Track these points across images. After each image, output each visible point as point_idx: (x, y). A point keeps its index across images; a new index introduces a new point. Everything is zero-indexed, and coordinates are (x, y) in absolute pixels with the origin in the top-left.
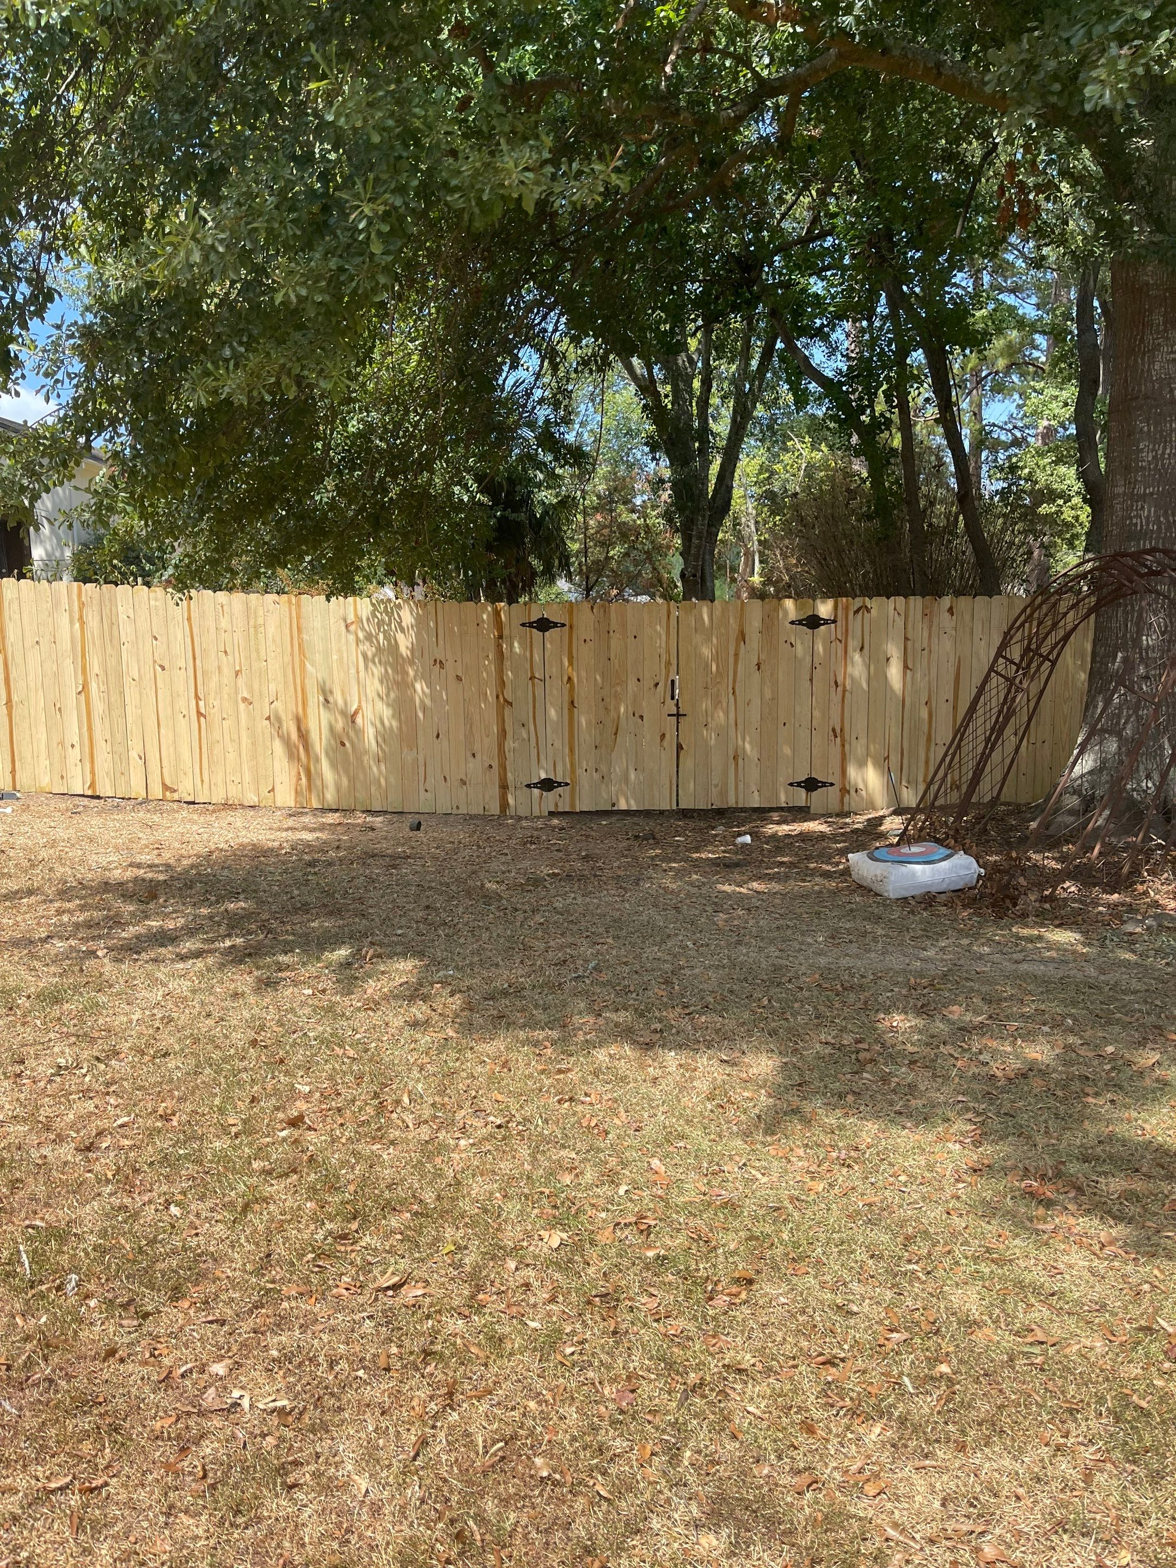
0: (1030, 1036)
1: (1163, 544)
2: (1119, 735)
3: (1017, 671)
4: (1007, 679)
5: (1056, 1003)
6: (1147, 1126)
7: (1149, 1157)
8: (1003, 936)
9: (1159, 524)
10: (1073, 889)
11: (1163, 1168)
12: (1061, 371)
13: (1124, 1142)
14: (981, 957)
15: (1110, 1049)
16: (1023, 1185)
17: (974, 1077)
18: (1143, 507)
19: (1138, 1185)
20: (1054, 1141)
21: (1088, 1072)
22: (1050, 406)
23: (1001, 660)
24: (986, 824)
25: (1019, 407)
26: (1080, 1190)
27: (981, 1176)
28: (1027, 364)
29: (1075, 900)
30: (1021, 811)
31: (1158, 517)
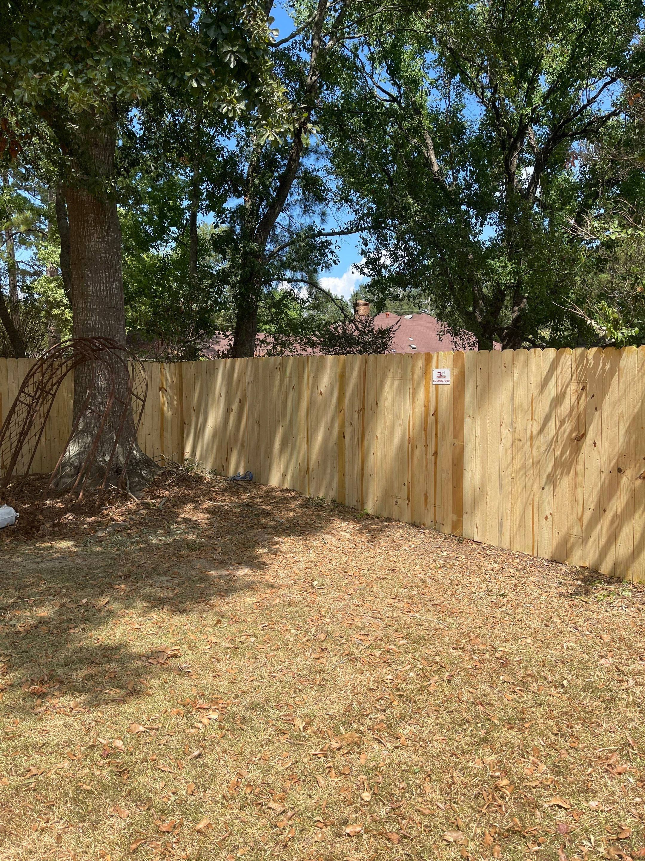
0: (39, 604)
1: (104, 335)
2: (91, 433)
3: (33, 400)
4: (27, 405)
5: (58, 582)
6: (100, 637)
7: (99, 653)
8: (30, 550)
9: (101, 324)
10: (70, 517)
11: (106, 657)
12: (57, 238)
13: (87, 649)
14: (16, 564)
15: (84, 601)
16: (30, 690)
17: (6, 634)
18: (92, 316)
19: (93, 670)
20: (50, 660)
21: (71, 616)
22: (52, 256)
23: (22, 394)
24: (22, 487)
25: (35, 254)
26: (62, 683)
27: (6, 692)
28: (38, 231)
29: (71, 524)
30: (42, 477)
31: (100, 321)
